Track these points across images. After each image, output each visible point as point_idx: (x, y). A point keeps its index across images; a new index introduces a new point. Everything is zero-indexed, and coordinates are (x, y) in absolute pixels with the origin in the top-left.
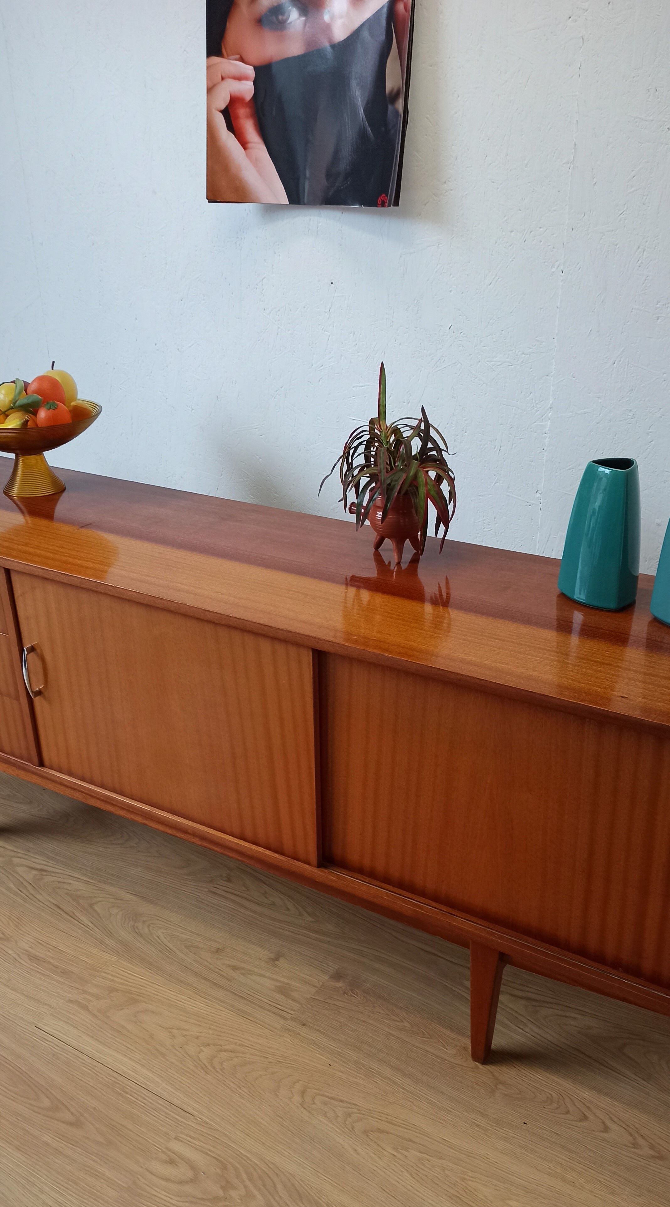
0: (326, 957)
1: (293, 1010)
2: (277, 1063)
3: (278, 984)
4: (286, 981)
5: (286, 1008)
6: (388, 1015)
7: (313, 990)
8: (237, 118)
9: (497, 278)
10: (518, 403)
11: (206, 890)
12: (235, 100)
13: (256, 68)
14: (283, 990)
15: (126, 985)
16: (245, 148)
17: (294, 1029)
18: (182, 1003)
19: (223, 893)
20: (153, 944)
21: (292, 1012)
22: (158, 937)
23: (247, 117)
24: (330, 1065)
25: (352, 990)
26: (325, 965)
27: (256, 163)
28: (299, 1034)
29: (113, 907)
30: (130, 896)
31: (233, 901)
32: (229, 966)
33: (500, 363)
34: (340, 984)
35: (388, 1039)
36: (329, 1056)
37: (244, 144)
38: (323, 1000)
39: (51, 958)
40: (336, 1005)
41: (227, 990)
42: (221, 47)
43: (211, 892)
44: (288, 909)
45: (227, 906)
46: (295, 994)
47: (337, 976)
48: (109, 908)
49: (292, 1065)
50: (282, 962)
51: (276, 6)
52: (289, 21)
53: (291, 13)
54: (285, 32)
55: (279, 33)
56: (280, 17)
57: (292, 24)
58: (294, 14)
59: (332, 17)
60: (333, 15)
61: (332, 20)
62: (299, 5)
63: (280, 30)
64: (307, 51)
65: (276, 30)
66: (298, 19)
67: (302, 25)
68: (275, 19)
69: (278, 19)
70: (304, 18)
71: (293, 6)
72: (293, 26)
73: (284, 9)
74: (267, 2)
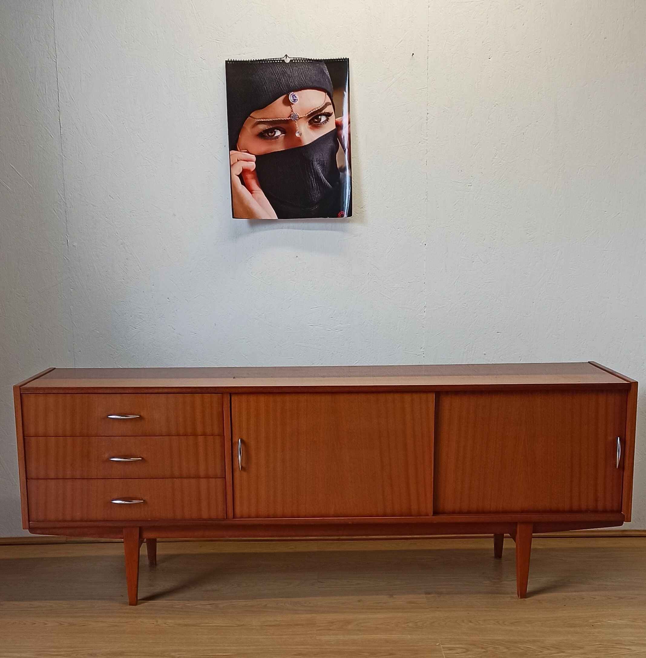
3: (406, 602)
5: (423, 606)
7: (425, 599)
8: (246, 179)
9: (392, 249)
10: (408, 306)
12: (245, 170)
13: (256, 156)
14: (411, 602)
16: (251, 193)
21: (427, 606)
23: (252, 179)
24: (469, 614)
25: (441, 595)
27: (258, 200)
32: (374, 603)
33: (396, 288)
34: (433, 595)
36: (464, 612)
38: (433, 600)
40: (442, 600)
42: (237, 146)
46: (419, 602)
50: (396, 596)
51: (267, 129)
52: (275, 136)
53: (276, 132)
54: (273, 140)
55: (269, 141)
56: (270, 134)
57: (277, 137)
58: (278, 133)
59: (301, 135)
60: (301, 134)
61: (300, 136)
62: (281, 129)
63: (270, 139)
64: (286, 149)
65: (267, 139)
66: (280, 135)
67: (283, 137)
68: (267, 135)
69: (268, 135)
70: (284, 135)
71: (277, 130)
72: (278, 138)
73: (272, 130)
74: (262, 127)
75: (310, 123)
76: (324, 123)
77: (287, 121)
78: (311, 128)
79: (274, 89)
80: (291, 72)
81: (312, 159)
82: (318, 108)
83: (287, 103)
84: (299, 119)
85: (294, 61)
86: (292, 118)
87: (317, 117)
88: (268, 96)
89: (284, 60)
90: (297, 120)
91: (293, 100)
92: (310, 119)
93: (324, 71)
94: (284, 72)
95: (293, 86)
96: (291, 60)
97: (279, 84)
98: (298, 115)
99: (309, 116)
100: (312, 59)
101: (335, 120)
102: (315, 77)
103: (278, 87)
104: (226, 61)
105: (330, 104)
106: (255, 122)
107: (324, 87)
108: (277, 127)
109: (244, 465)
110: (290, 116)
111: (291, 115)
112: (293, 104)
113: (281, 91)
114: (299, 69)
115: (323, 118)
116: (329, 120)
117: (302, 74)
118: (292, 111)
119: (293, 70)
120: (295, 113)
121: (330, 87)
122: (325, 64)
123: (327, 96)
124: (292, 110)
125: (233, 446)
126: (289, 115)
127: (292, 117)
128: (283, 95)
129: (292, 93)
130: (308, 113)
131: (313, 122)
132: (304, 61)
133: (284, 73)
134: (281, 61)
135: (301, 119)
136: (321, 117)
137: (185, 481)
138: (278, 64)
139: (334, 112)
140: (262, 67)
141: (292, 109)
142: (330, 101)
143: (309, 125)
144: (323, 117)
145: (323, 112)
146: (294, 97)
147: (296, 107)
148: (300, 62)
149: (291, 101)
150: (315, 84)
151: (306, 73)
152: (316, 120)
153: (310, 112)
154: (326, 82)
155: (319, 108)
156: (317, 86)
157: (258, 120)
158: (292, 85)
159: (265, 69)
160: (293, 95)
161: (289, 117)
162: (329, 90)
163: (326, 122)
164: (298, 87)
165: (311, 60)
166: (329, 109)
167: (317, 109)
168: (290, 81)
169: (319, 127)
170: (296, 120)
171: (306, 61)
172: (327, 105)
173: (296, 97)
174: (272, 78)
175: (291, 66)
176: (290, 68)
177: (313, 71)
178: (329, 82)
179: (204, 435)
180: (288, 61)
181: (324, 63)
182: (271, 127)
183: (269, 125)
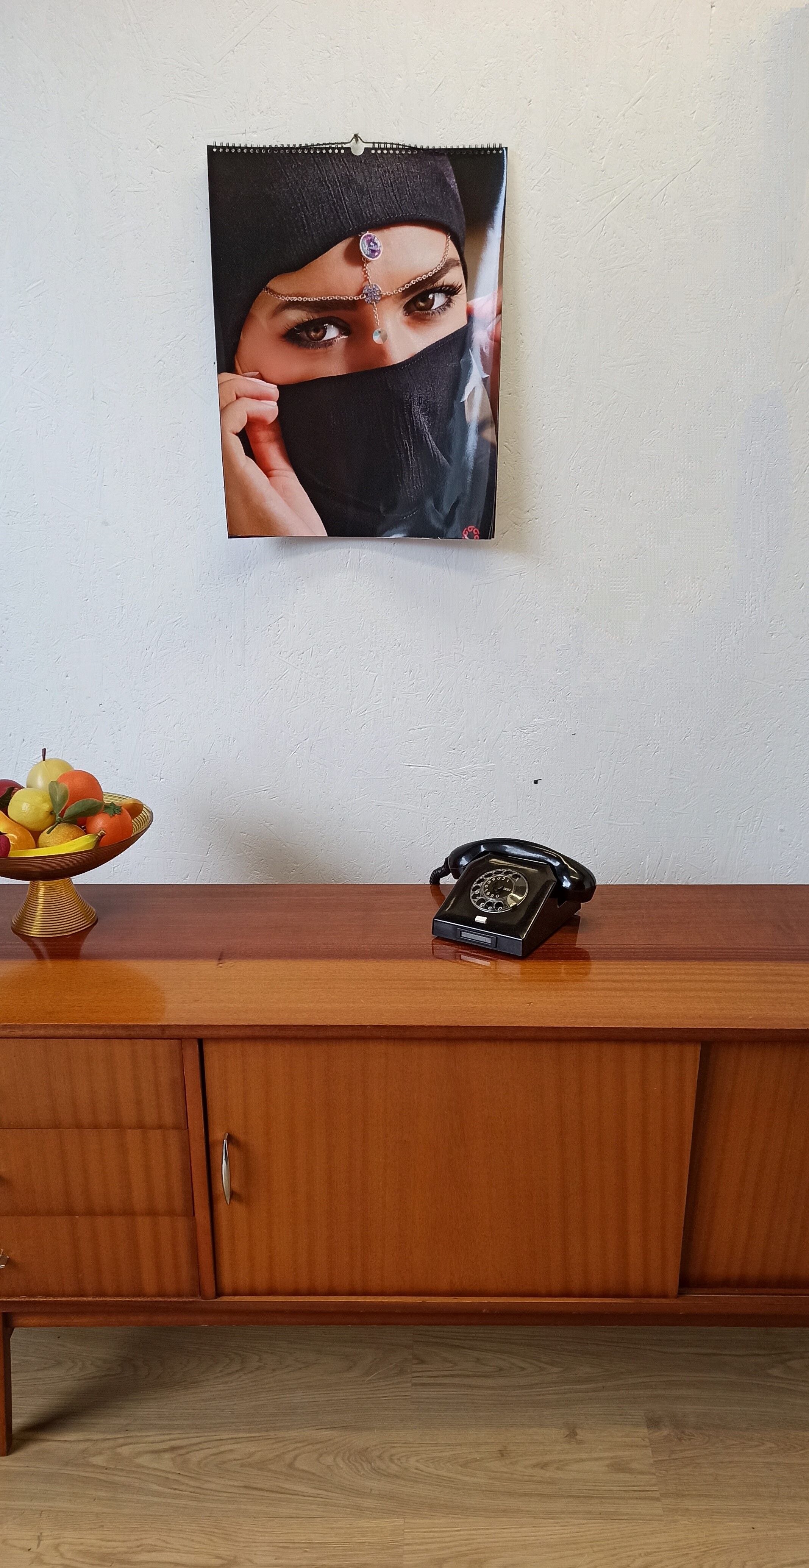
0: (620, 1407)
1: (654, 1485)
2: (703, 1555)
3: (608, 1462)
4: (611, 1454)
5: (644, 1486)
6: (743, 1443)
7: (649, 1452)
8: (257, 442)
11: (410, 1385)
12: (253, 423)
13: (280, 387)
14: (619, 1467)
15: (449, 1548)
16: (269, 476)
17: (677, 1507)
18: (533, 1538)
19: (432, 1380)
20: (420, 1480)
21: (656, 1488)
22: (417, 1469)
23: (270, 441)
24: (753, 1528)
25: (683, 1432)
26: (629, 1417)
27: (283, 492)
28: (687, 1510)
29: (321, 1455)
30: (328, 1433)
31: (454, 1385)
32: (534, 1466)
34: (665, 1432)
35: (771, 1470)
36: (741, 1519)
37: (267, 471)
38: (667, 1458)
39: (319, 1558)
40: (687, 1457)
41: (562, 1496)
42: (235, 362)
43: (416, 1385)
44: (523, 1369)
45: (452, 1394)
46: (634, 1465)
47: (653, 1423)
48: (318, 1459)
49: (720, 1549)
50: (581, 1434)
51: (307, 322)
52: (325, 339)
53: (327, 330)
54: (320, 350)
55: (311, 351)
56: (313, 334)
57: (330, 342)
58: (332, 333)
59: (385, 338)
60: (386, 336)
61: (384, 342)
62: (339, 323)
63: (313, 347)
64: (351, 372)
65: (307, 346)
66: (337, 337)
67: (343, 344)
68: (306, 335)
69: (309, 336)
70: (345, 337)
71: (330, 324)
72: (331, 344)
73: (318, 326)
74: (295, 316)
75: (408, 309)
76: (440, 311)
77: (353, 305)
78: (409, 323)
79: (323, 221)
80: (365, 181)
81: (410, 398)
82: (427, 274)
83: (355, 257)
84: (382, 299)
85: (373, 152)
86: (365, 297)
87: (424, 298)
88: (310, 239)
89: (349, 149)
90: (376, 303)
91: (369, 253)
92: (407, 300)
93: (446, 179)
94: (349, 180)
95: (369, 215)
96: (365, 148)
97: (336, 209)
98: (380, 289)
99: (406, 293)
100: (419, 147)
101: (467, 304)
102: (423, 194)
103: (334, 216)
104: (208, 146)
105: (458, 265)
106: (279, 303)
107: (444, 220)
108: (328, 317)
109: (236, 1187)
110: (360, 292)
111: (362, 289)
112: (368, 262)
113: (342, 228)
114: (385, 171)
115: (439, 300)
116: (451, 304)
117: (392, 186)
118: (366, 280)
119: (370, 173)
120: (374, 284)
121: (458, 222)
122: (450, 160)
123: (450, 242)
124: (366, 276)
125: (212, 1150)
126: (359, 288)
127: (367, 294)
128: (345, 238)
129: (368, 233)
130: (404, 286)
131: (414, 308)
132: (397, 152)
133: (349, 182)
134: (342, 151)
135: (387, 300)
136: (434, 296)
137: (102, 1222)
138: (334, 158)
139: (464, 284)
140: (297, 163)
141: (365, 274)
142: (457, 257)
143: (406, 316)
144: (438, 297)
145: (440, 282)
146: (372, 244)
147: (375, 267)
148: (388, 153)
149: (364, 254)
150: (423, 213)
151: (401, 183)
152: (421, 304)
153: (409, 283)
154: (450, 207)
155: (430, 275)
156: (427, 216)
157: (286, 299)
158: (368, 212)
159: (302, 170)
160: (369, 238)
161: (358, 295)
162: (454, 227)
163: (445, 309)
164: (381, 220)
165: (415, 148)
166: (454, 276)
167: (424, 277)
168: (363, 203)
169: (429, 320)
170: (374, 303)
171: (403, 152)
172: (448, 266)
173: (376, 244)
174: (319, 194)
175: (366, 164)
176: (362, 169)
177: (420, 178)
178: (457, 207)
179: (141, 1126)
180: (358, 150)
181: (445, 158)
182: (316, 317)
183: (311, 312)
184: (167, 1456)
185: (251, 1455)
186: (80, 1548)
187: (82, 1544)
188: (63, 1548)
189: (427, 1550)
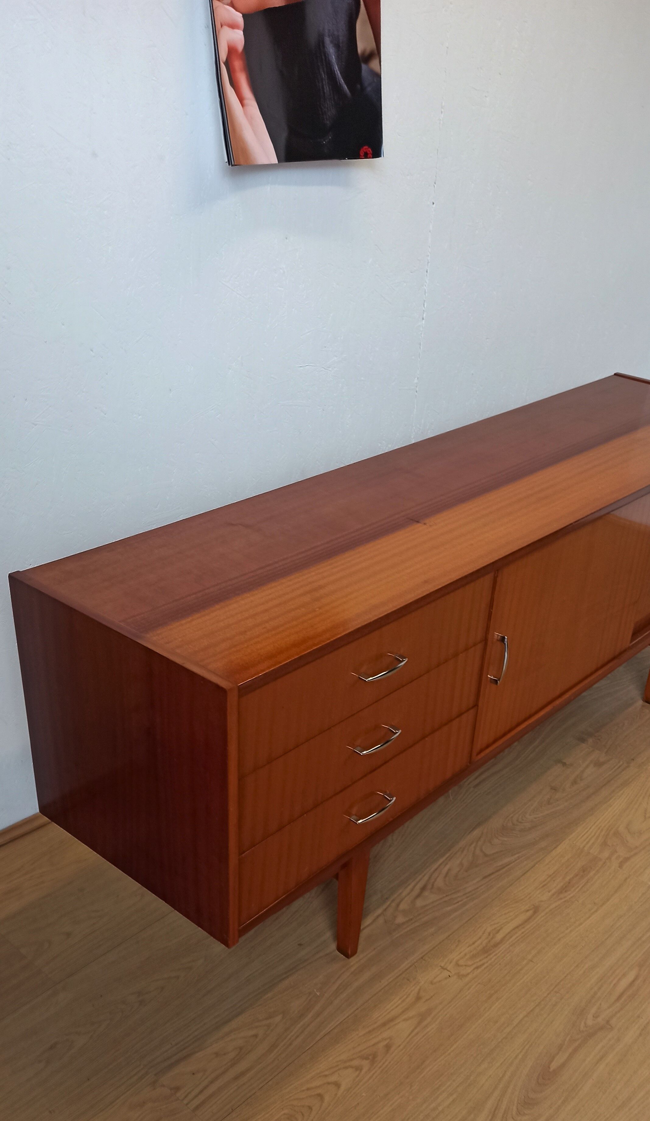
0: (562, 741)
1: (620, 762)
3: (592, 765)
4: (589, 761)
5: (617, 764)
7: (598, 751)
8: (235, 70)
12: (231, 50)
13: (244, 16)
14: (598, 764)
15: (598, 837)
16: (243, 106)
17: (639, 764)
18: (617, 812)
20: (545, 821)
21: (622, 762)
22: (537, 818)
23: (241, 70)
25: (596, 736)
27: (251, 122)
29: (490, 842)
30: (476, 832)
32: (573, 785)
34: (591, 740)
37: (242, 101)
38: (607, 749)
40: (612, 745)
41: (600, 789)
46: (602, 760)
50: (568, 761)
179: (466, 649)
184: (426, 893)
185: (461, 864)
186: (468, 956)
187: (465, 955)
188: (461, 962)
189: (593, 844)
